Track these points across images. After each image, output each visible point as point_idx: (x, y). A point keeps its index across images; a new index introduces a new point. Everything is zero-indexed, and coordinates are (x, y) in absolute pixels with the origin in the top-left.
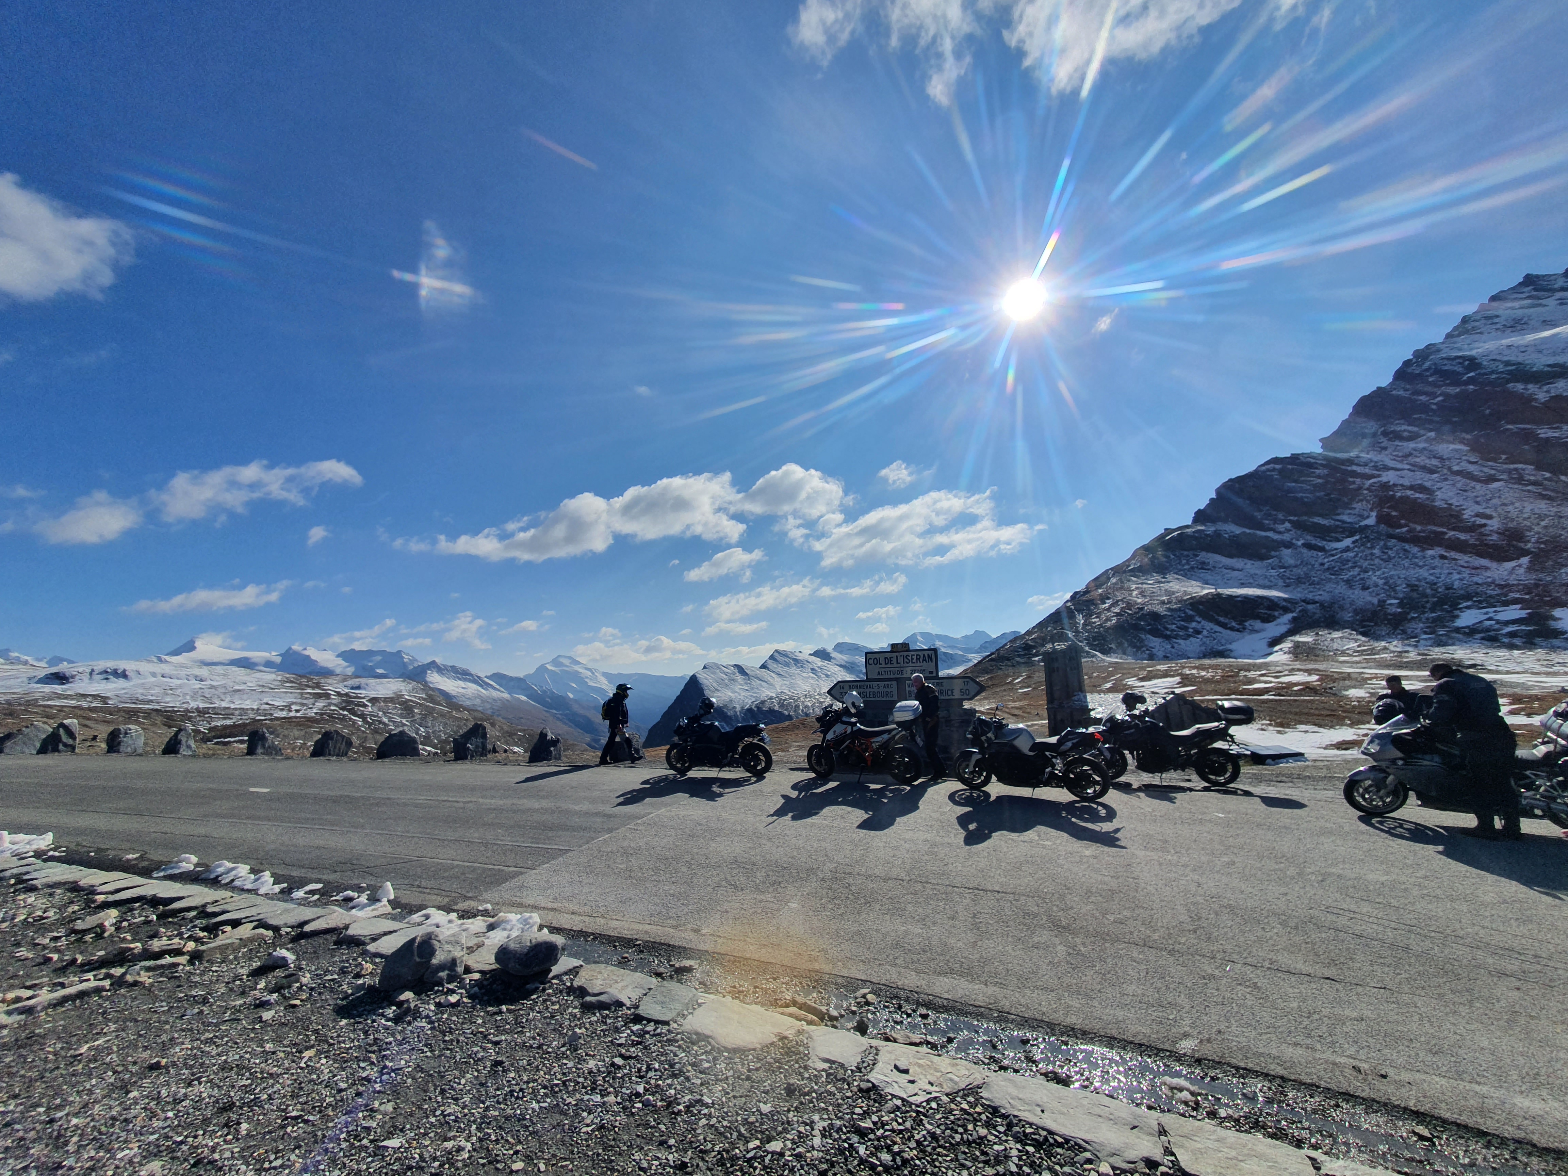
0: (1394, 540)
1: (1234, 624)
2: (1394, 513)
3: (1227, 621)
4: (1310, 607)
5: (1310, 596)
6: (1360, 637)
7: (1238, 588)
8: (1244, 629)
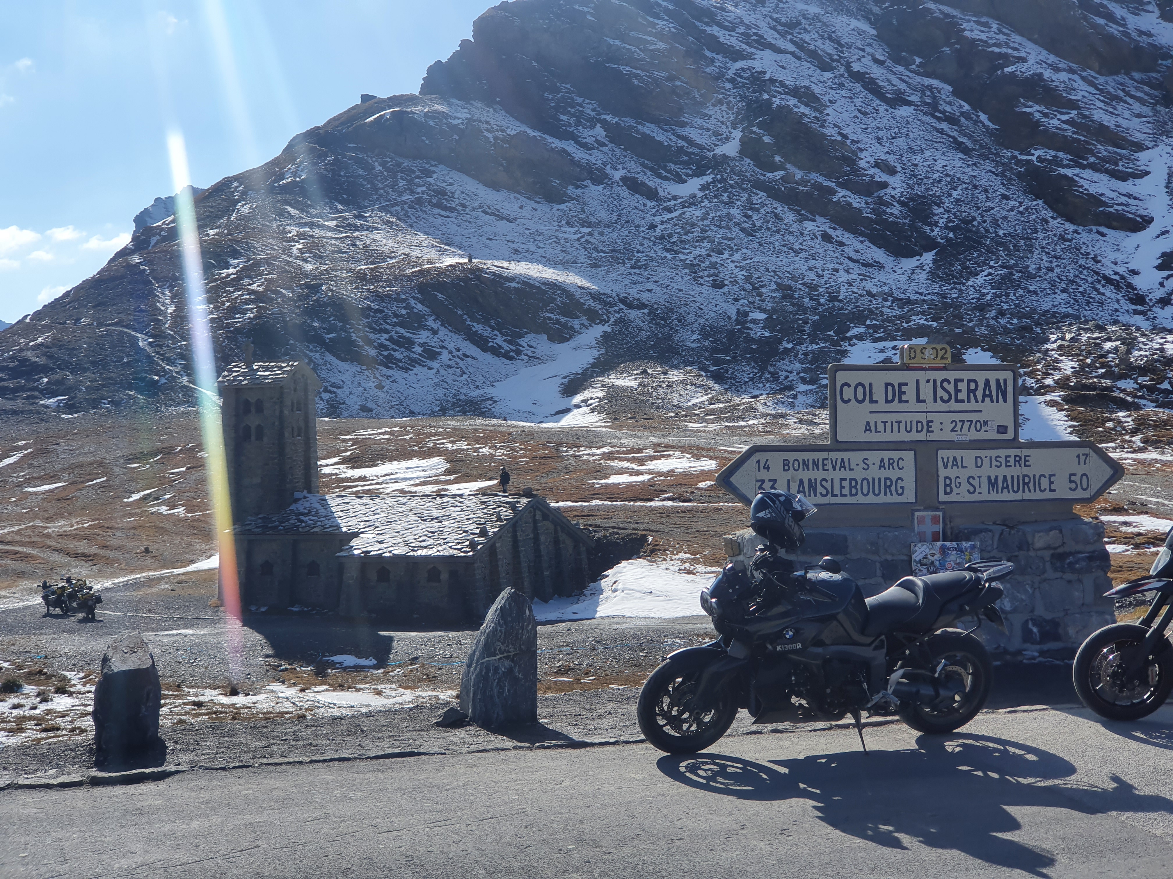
0: (762, 194)
1: (499, 340)
2: (767, 139)
3: (487, 333)
4: (633, 314)
5: (633, 292)
6: (711, 383)
7: (510, 259)
8: (518, 352)
